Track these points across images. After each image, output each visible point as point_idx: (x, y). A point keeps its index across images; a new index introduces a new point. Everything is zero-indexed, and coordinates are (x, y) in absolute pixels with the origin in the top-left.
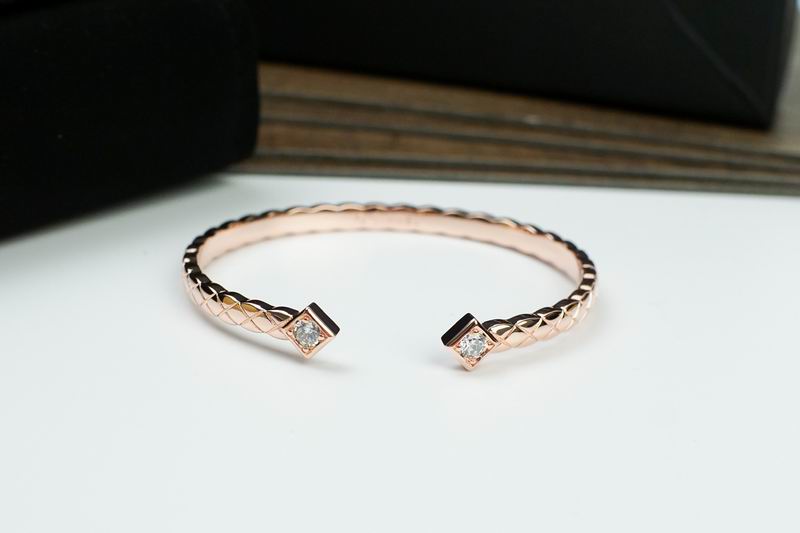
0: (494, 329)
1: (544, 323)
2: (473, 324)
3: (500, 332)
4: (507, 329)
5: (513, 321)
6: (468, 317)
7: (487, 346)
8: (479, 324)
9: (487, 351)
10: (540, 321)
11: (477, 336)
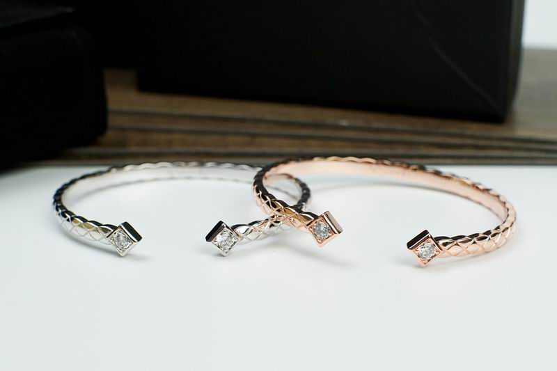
0: (441, 242)
1: (474, 243)
2: (428, 237)
3: (445, 244)
4: (450, 243)
5: (455, 238)
6: (425, 232)
7: (435, 253)
8: (431, 238)
9: (435, 255)
10: (473, 241)
11: (429, 245)
